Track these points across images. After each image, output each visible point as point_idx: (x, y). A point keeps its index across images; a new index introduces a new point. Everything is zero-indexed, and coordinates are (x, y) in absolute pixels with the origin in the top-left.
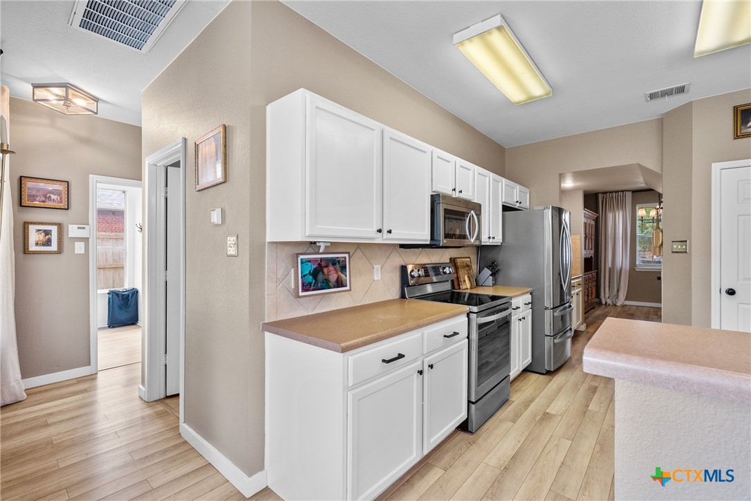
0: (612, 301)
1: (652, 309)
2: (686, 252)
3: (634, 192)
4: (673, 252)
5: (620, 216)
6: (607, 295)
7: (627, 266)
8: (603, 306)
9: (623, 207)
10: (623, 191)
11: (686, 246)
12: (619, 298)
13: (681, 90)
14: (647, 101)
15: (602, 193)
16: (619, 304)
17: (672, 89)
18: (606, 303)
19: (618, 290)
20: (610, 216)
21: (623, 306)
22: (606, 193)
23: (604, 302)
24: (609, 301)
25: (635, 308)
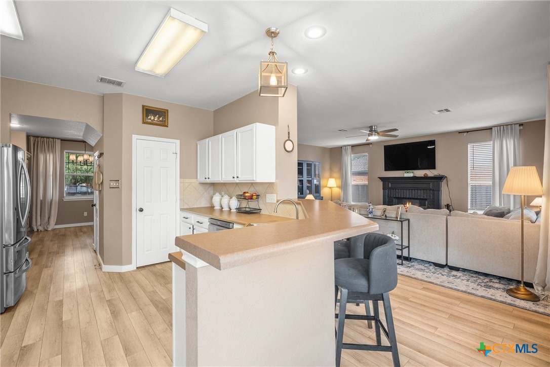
0: (44, 228)
1: (77, 229)
2: (119, 188)
3: (62, 140)
4: (111, 188)
5: (50, 158)
6: (39, 223)
7: (56, 198)
8: (35, 233)
9: (54, 151)
10: (53, 138)
11: (119, 183)
12: (50, 224)
13: (119, 84)
14: (98, 81)
15: (34, 136)
16: (50, 229)
17: (115, 81)
18: (38, 230)
19: (49, 218)
20: (41, 158)
21: (54, 230)
22: (37, 137)
23: (36, 230)
24: (41, 228)
25: (64, 230)
